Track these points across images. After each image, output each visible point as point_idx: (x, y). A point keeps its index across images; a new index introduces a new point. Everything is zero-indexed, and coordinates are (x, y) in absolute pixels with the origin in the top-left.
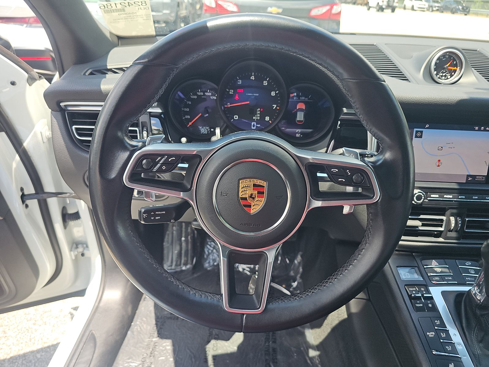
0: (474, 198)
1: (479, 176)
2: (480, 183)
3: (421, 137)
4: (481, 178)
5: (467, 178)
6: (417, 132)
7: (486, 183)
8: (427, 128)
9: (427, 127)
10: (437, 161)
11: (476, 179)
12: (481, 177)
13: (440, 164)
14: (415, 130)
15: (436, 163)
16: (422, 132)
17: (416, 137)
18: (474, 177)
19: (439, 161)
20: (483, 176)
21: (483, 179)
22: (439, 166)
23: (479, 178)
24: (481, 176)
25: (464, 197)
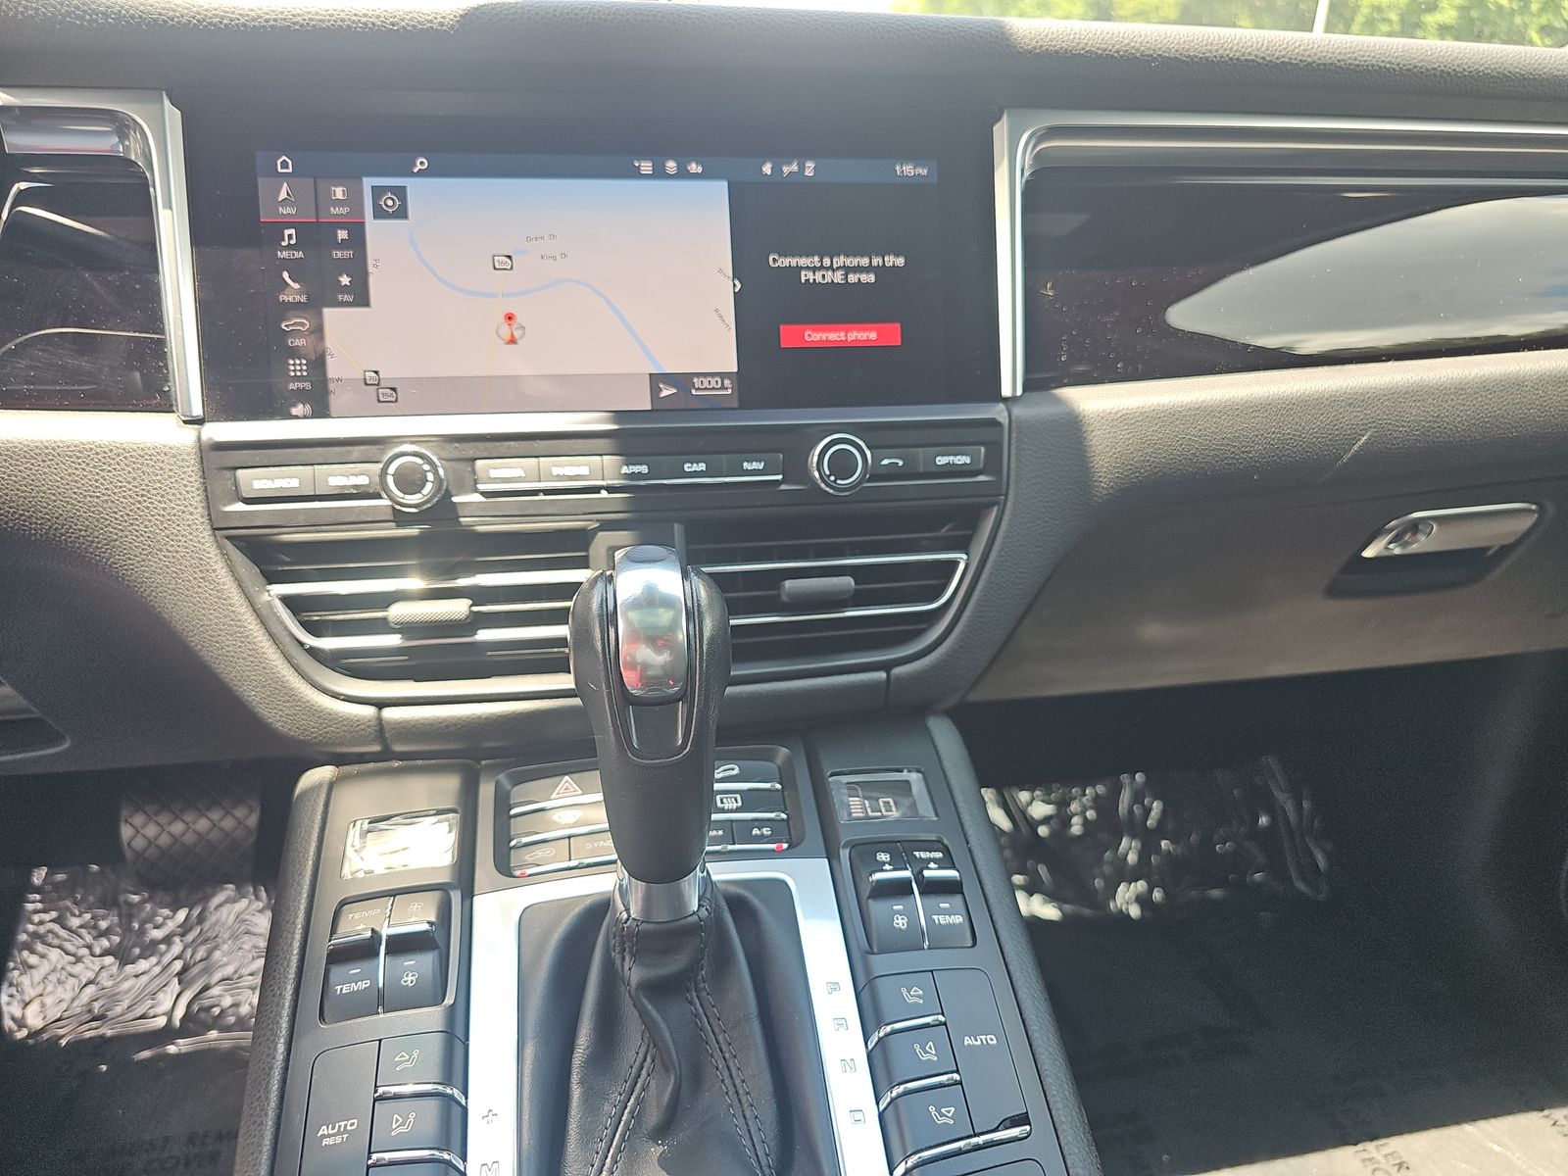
0: (687, 467)
1: (705, 375)
2: (712, 406)
3: (401, 213)
4: (713, 384)
5: (655, 391)
6: (378, 192)
7: (742, 407)
8: (421, 174)
9: (419, 167)
10: (501, 319)
11: (694, 392)
12: (713, 381)
13: (517, 334)
14: (368, 183)
15: (498, 327)
16: (400, 192)
17: (380, 213)
18: (682, 381)
19: (509, 318)
20: (722, 375)
21: (723, 388)
22: (513, 341)
23: (706, 384)
24: (713, 375)
25: (644, 469)
